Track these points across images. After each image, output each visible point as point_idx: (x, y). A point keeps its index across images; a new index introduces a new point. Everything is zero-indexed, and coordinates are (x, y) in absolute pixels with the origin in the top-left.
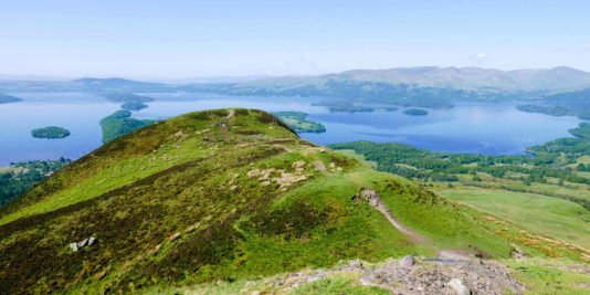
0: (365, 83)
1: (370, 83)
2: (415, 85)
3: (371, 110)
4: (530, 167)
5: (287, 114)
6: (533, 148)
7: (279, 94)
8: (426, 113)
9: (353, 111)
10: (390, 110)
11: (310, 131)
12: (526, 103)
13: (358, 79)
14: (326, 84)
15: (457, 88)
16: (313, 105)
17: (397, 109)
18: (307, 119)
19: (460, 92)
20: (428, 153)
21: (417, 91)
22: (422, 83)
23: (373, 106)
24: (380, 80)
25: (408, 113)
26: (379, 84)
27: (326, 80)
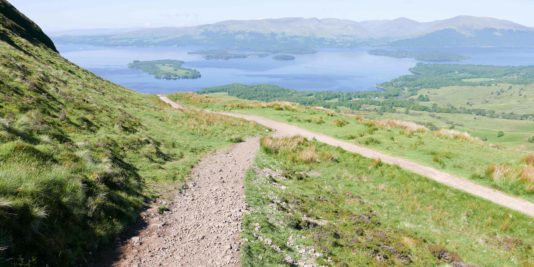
0: (239, 33)
1: (243, 33)
2: (283, 33)
3: (244, 57)
4: (382, 100)
5: (164, 62)
6: (382, 85)
7: (155, 45)
8: (293, 58)
9: (227, 58)
10: (261, 56)
11: (186, 77)
12: (375, 48)
13: (232, 28)
14: (202, 34)
15: (319, 36)
16: (189, 53)
17: (267, 55)
18: (183, 66)
19: (322, 39)
20: (296, 92)
21: (285, 39)
22: (289, 31)
23: (247, 53)
24: (253, 29)
25: (277, 58)
26: (251, 33)
27: (202, 30)
